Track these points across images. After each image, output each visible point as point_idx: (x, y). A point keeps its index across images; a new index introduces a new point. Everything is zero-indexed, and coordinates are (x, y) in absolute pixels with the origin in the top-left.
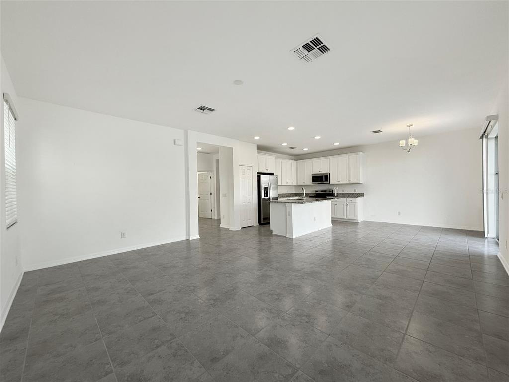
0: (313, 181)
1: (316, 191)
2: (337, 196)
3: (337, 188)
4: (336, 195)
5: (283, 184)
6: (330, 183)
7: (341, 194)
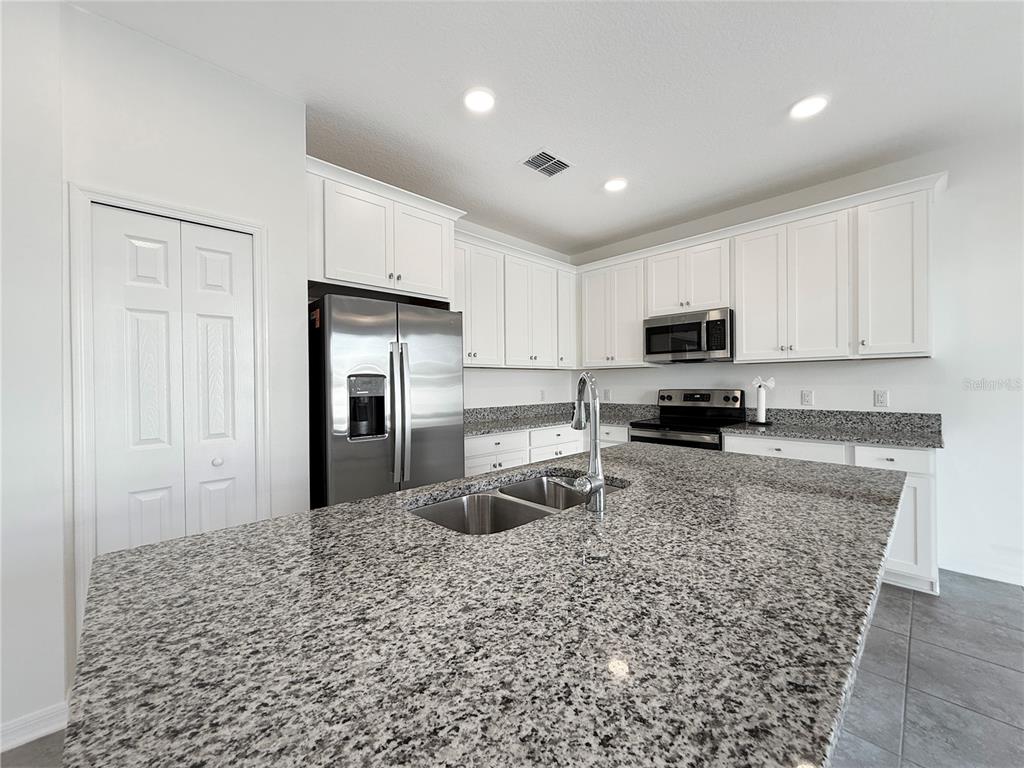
0: (650, 350)
1: (662, 398)
2: (767, 424)
3: (771, 383)
4: (762, 419)
5: (510, 364)
6: (739, 358)
7: (790, 413)
